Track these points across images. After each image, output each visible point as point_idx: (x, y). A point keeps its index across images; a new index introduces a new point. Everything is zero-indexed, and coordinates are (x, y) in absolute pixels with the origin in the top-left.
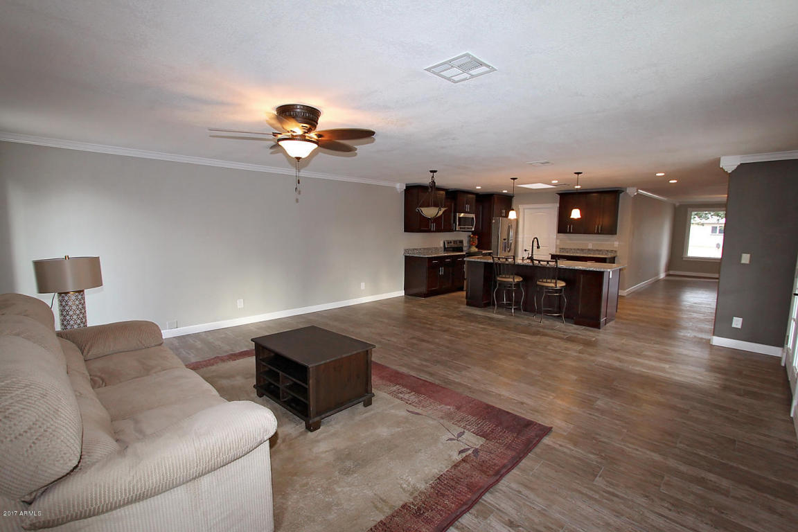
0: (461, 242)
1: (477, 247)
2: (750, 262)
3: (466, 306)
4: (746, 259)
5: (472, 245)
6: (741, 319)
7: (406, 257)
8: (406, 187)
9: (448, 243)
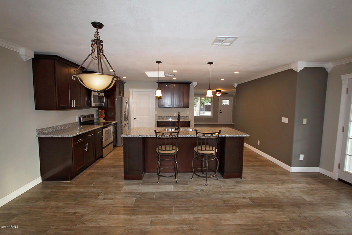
0: (93, 116)
1: (104, 119)
2: (307, 123)
3: (124, 180)
4: (305, 121)
5: (101, 117)
6: (303, 155)
7: (40, 139)
8: (35, 55)
9: (83, 118)
